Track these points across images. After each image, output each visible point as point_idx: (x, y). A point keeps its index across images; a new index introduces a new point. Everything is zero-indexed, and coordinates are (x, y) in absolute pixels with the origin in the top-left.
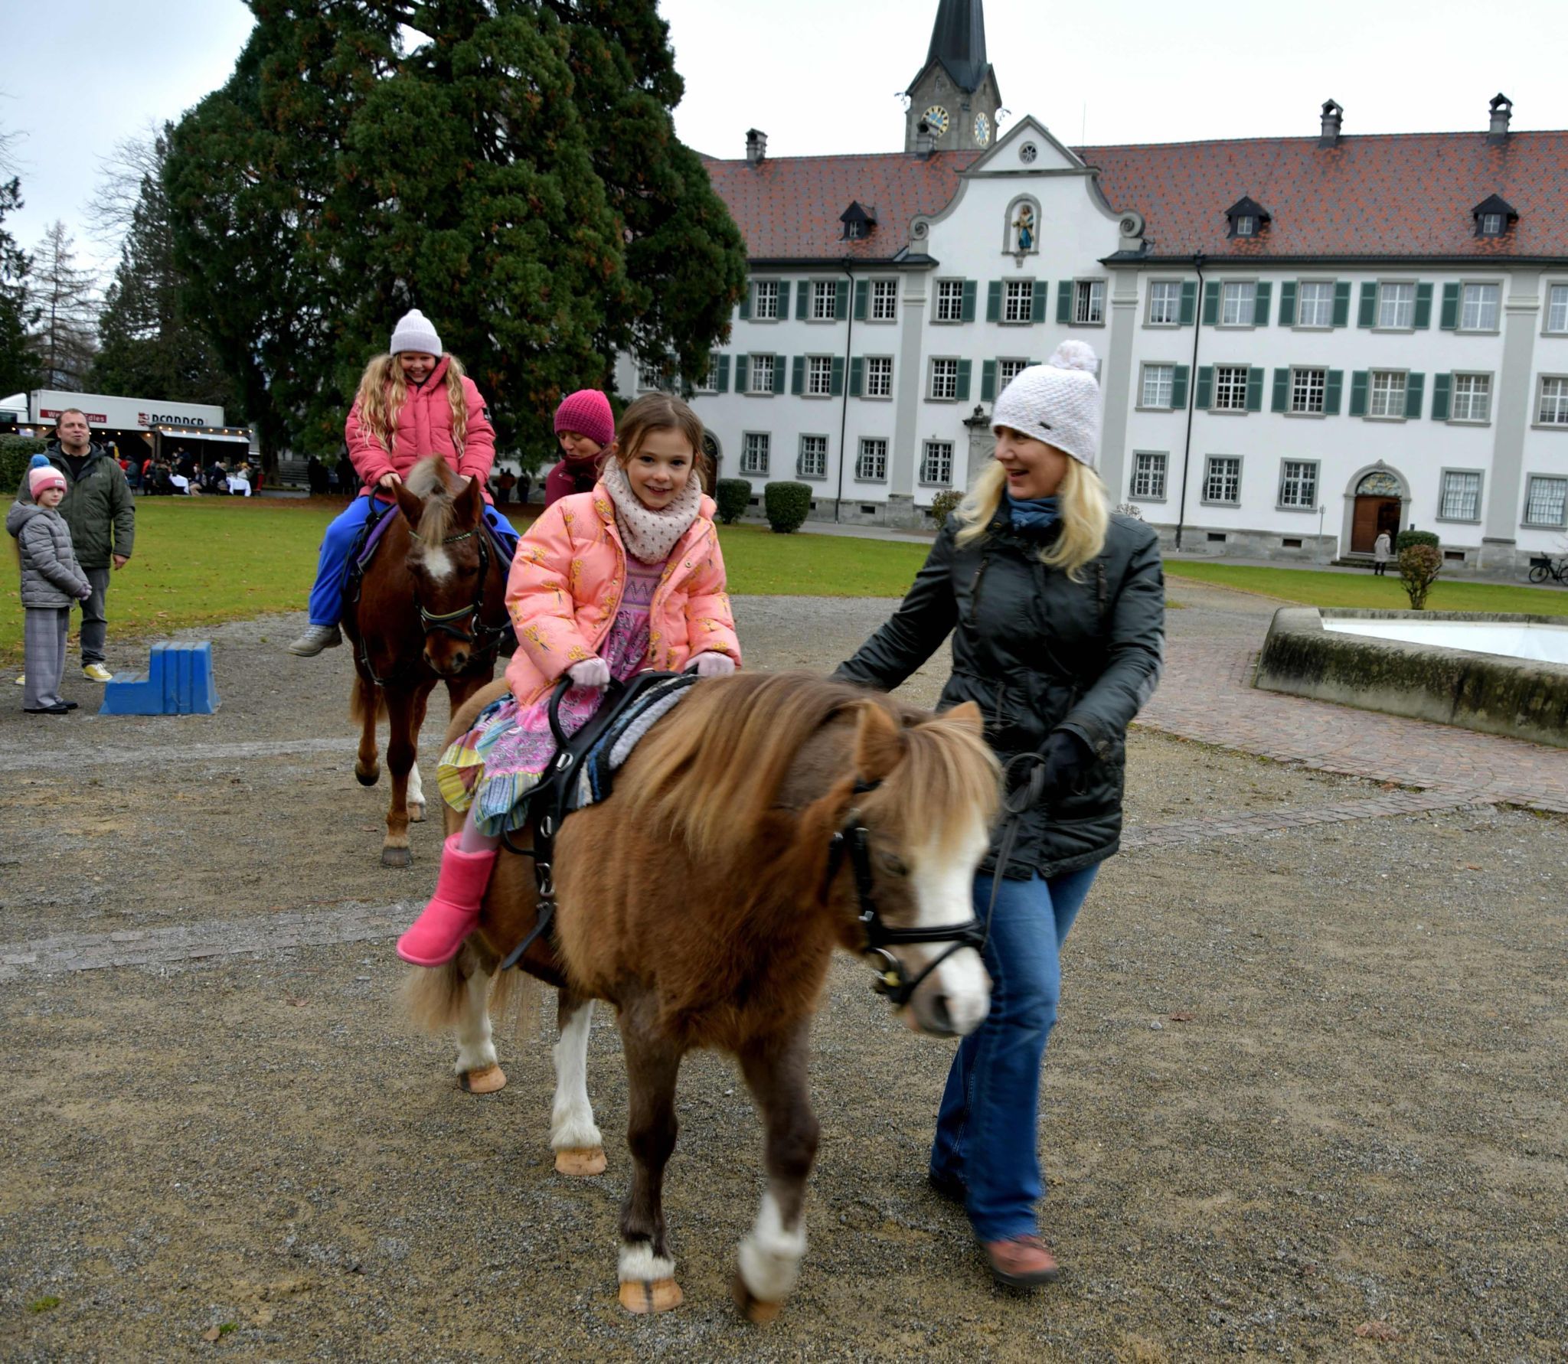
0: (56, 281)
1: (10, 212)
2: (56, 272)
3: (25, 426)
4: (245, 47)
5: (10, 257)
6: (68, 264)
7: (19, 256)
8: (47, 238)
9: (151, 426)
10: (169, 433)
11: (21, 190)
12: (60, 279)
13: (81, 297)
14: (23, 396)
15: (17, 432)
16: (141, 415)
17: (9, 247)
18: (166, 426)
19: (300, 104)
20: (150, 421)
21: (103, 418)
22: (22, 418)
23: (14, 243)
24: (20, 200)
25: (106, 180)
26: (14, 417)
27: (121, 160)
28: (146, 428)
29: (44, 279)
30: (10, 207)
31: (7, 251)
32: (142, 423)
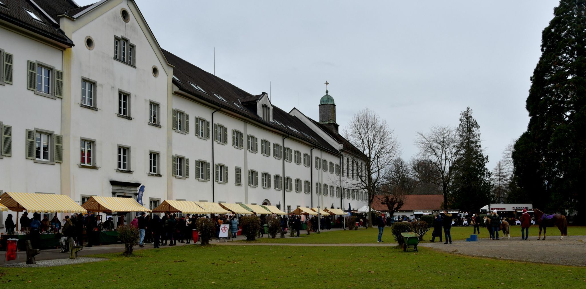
0: (500, 176)
1: (486, 163)
2: (500, 173)
3: (488, 212)
4: (529, 123)
5: (487, 173)
6: (502, 171)
7: (489, 173)
8: (497, 166)
9: (515, 210)
10: (519, 211)
11: (488, 158)
12: (500, 175)
13: (505, 179)
14: (488, 205)
15: (486, 214)
16: (513, 207)
17: (487, 171)
18: (518, 210)
19: (540, 135)
20: (515, 209)
21: (505, 209)
22: (488, 210)
23: (488, 170)
24: (488, 160)
25: (505, 155)
26: (486, 210)
27: (507, 150)
28: (514, 210)
29: (497, 176)
30: (486, 162)
31: (486, 172)
32: (513, 209)
